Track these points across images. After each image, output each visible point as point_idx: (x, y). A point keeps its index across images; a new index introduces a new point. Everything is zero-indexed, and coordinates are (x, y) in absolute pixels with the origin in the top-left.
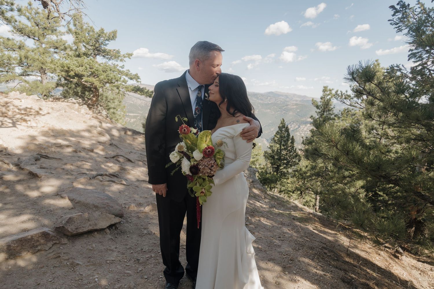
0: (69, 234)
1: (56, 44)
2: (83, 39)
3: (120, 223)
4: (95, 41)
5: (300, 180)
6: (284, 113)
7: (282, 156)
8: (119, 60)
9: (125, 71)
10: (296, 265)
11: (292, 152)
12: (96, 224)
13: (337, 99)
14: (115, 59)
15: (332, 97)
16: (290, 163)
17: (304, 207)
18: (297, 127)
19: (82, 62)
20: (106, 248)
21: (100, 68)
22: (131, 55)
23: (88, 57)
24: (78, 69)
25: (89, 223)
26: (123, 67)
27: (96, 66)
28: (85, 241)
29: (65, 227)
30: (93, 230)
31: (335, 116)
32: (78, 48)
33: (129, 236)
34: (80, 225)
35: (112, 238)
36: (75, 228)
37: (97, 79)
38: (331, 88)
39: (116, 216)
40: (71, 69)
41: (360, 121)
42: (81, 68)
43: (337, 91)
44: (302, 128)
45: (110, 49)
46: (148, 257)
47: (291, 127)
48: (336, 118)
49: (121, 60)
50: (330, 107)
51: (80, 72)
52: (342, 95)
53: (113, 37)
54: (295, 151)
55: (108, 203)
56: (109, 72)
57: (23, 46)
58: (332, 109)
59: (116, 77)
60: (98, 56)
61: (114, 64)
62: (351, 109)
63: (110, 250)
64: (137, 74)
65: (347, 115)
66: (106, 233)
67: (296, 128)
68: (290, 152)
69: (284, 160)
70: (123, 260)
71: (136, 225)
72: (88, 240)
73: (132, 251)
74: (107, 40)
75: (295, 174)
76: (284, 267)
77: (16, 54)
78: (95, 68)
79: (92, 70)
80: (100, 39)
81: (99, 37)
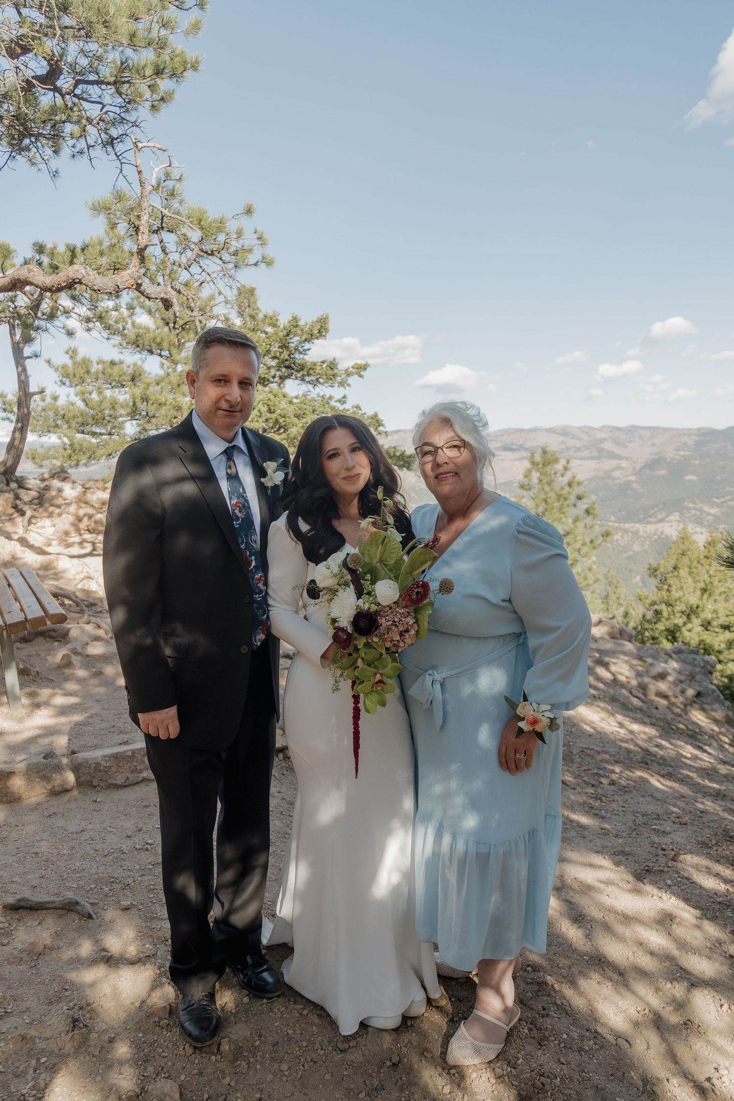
21: (290, 411)
23: (266, 386)
27: (283, 404)
78: (279, 411)
79: (273, 416)
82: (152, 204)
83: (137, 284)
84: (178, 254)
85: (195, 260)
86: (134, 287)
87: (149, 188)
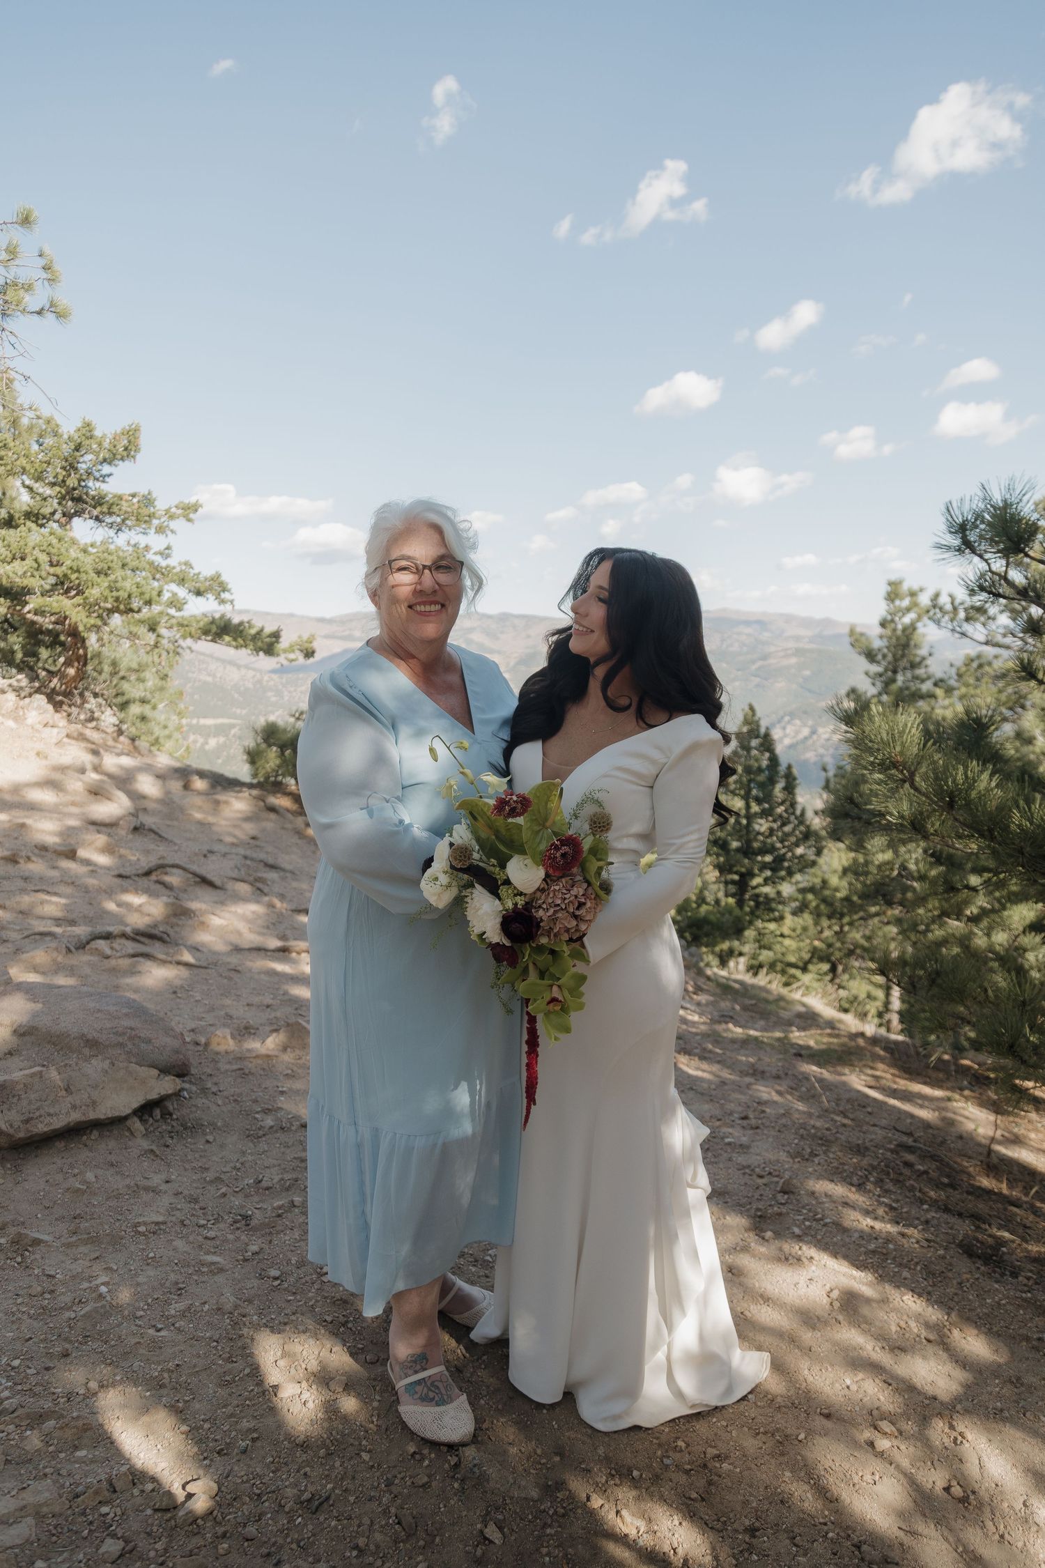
2: (23, 461)
3: (177, 1094)
4: (64, 468)
5: (825, 922)
6: (758, 686)
7: (756, 840)
8: (153, 530)
9: (174, 568)
10: (803, 1207)
11: (789, 822)
12: (94, 1102)
13: (938, 622)
14: (138, 526)
15: (919, 618)
16: (786, 864)
17: (843, 1016)
18: (806, 732)
19: (22, 543)
20: (132, 1184)
21: (88, 562)
22: (195, 508)
23: (42, 526)
24: (8, 567)
25: (69, 1099)
26: (166, 553)
27: (73, 553)
28: (59, 1161)
30: (85, 1122)
31: (936, 684)
33: (210, 1138)
34: (38, 1109)
35: (154, 1147)
36: (22, 1118)
37: (79, 599)
38: (915, 587)
39: (164, 1070)
41: (1025, 697)
42: (18, 566)
43: (937, 595)
44: (826, 736)
45: (120, 492)
46: (280, 1207)
47: (786, 736)
48: (939, 692)
49: (160, 530)
50: (915, 655)
51: (17, 580)
52: (955, 609)
53: (126, 449)
54: (801, 819)
55: (132, 1029)
56: (119, 573)
58: (924, 659)
59: (143, 589)
60: (76, 520)
61: (135, 545)
62: (991, 658)
63: (147, 1189)
64: (219, 576)
65: (978, 679)
66: (132, 1134)
67: (801, 736)
68: (784, 824)
69: (764, 851)
70: (194, 1219)
71: (235, 1101)
72: (70, 1160)
73: (224, 1190)
74: (105, 460)
75: (804, 899)
76: (760, 1217)
78: (67, 563)
79: (59, 570)
80: (81, 460)
81: (78, 454)
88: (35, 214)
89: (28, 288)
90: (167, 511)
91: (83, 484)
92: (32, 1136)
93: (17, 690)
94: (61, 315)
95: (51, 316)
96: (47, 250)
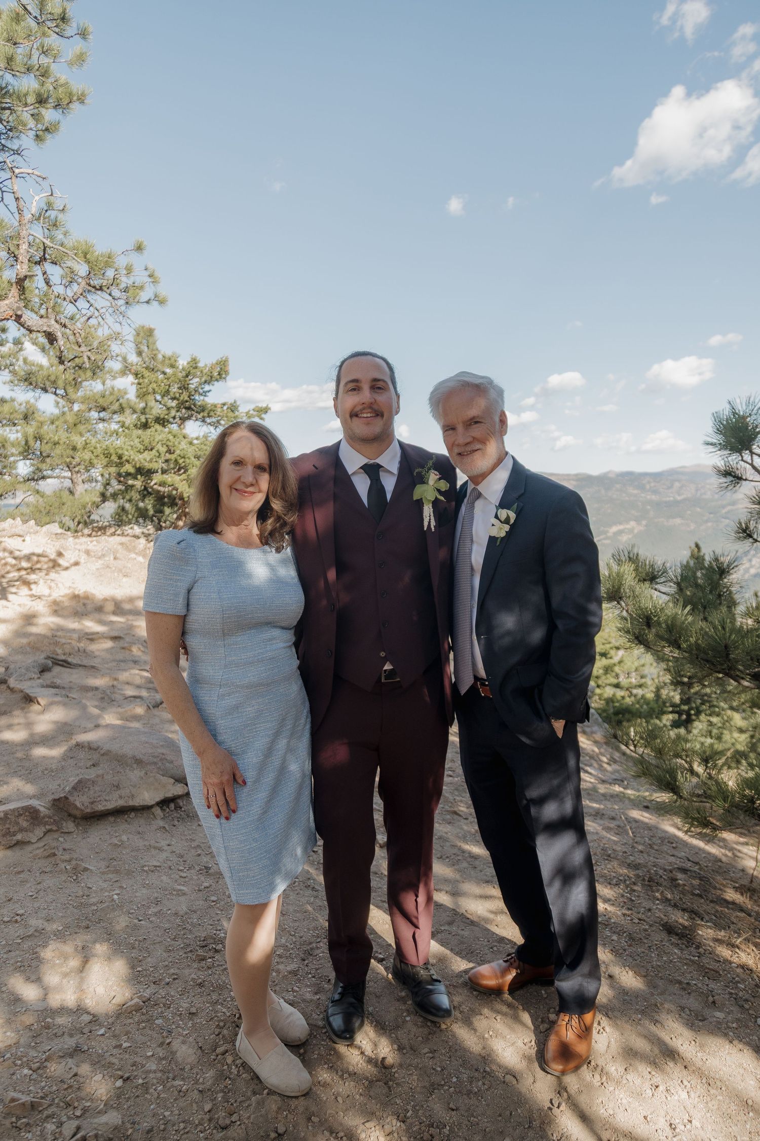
0: (78, 813)
1: (101, 401)
2: (154, 385)
4: (179, 388)
12: (133, 796)
19: (151, 439)
20: (148, 844)
21: (191, 452)
22: (265, 410)
23: (165, 427)
24: (140, 456)
25: (119, 792)
27: (184, 445)
28: (109, 829)
29: (70, 798)
30: (127, 807)
32: (146, 405)
34: (99, 796)
35: (166, 826)
36: (90, 800)
37: (184, 476)
39: (178, 780)
40: (124, 459)
42: (147, 455)
45: (216, 402)
51: (146, 464)
53: (219, 374)
55: (163, 754)
57: (33, 413)
60: (188, 422)
63: (155, 848)
66: (155, 817)
70: (177, 866)
72: (116, 828)
74: (206, 382)
77: (17, 431)
78: (178, 452)
79: (173, 457)
80: (191, 382)
81: (187, 379)
82: (32, 233)
83: (16, 315)
84: (62, 287)
85: (81, 294)
86: (13, 318)
87: (28, 216)
88: (145, 243)
89: (141, 288)
90: (247, 413)
91: (193, 397)
92: (94, 812)
93: (147, 536)
94: (162, 302)
95: (155, 304)
96: (150, 266)
